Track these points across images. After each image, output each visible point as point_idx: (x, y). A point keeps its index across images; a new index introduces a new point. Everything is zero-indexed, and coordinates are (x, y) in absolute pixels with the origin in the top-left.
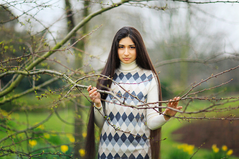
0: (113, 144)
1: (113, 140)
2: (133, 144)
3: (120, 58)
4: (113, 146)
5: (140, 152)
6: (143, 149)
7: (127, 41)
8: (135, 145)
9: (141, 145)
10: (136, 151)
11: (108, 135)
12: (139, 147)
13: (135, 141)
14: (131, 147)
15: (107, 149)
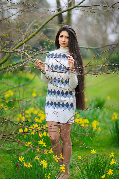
0: (53, 96)
1: (53, 93)
2: (64, 97)
3: (60, 43)
4: (53, 97)
5: (67, 101)
6: (70, 100)
7: (65, 33)
8: (65, 97)
9: (68, 97)
10: (65, 100)
11: (50, 91)
12: (67, 98)
13: (65, 95)
14: (63, 99)
15: (50, 99)
